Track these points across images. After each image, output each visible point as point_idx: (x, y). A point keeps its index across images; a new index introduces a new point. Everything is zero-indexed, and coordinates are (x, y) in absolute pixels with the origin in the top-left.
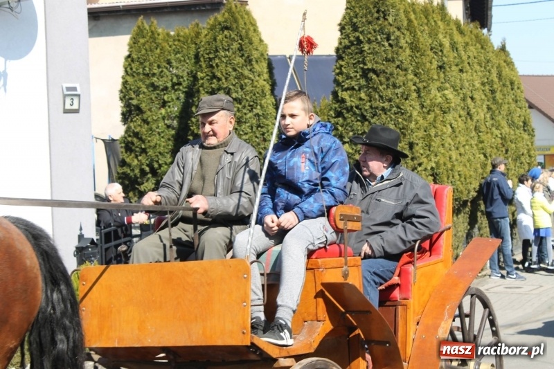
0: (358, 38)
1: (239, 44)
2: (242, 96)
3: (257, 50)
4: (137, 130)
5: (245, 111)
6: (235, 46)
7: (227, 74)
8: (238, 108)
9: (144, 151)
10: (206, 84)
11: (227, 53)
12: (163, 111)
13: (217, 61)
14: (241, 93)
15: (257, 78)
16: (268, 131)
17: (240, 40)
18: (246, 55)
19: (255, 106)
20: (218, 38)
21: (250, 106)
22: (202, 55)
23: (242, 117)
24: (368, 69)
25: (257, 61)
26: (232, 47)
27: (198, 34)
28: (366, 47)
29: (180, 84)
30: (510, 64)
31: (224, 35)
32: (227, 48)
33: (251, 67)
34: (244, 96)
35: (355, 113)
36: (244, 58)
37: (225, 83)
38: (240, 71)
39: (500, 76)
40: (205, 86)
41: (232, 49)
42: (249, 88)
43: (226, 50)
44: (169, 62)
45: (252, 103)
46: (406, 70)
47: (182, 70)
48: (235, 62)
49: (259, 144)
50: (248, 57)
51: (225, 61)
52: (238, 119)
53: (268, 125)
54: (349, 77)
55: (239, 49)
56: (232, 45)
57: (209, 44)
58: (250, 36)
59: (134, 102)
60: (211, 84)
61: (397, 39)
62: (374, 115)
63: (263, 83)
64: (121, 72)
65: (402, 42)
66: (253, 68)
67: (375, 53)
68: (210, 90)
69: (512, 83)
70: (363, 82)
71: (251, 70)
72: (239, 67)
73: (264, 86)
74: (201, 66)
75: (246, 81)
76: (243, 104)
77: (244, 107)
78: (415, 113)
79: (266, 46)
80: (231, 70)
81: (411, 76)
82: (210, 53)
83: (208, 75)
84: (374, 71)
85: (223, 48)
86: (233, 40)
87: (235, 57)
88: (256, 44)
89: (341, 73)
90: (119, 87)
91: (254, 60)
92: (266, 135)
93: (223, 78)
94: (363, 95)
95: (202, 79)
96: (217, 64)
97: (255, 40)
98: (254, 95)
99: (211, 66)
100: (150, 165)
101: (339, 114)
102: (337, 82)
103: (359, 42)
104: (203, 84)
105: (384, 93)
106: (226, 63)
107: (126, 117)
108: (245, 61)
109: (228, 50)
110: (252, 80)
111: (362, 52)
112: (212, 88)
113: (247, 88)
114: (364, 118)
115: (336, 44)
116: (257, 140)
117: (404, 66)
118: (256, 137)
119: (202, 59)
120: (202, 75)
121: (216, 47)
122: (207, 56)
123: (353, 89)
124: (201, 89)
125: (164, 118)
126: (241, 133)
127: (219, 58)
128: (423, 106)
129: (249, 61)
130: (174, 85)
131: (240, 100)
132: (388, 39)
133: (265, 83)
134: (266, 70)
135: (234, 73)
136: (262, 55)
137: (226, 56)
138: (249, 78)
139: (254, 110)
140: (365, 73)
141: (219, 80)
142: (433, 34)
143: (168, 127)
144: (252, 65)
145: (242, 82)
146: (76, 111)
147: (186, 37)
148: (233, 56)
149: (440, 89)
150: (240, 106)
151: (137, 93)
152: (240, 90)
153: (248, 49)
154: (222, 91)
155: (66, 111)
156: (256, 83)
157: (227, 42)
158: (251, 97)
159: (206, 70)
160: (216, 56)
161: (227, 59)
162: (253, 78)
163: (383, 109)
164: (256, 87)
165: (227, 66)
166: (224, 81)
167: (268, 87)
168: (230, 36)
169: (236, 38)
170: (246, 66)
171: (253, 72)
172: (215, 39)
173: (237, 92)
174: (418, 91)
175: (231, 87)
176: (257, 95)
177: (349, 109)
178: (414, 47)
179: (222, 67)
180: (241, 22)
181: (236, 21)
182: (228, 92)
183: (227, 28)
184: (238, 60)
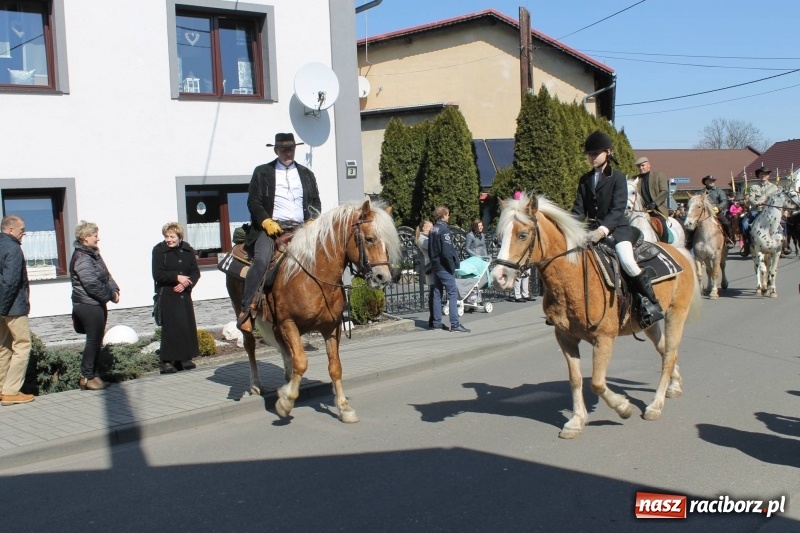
0: (529, 128)
1: (454, 133)
3: (465, 136)
4: (391, 188)
6: (451, 134)
7: (446, 152)
8: (454, 173)
9: (395, 201)
10: (434, 159)
11: (447, 139)
12: (406, 176)
13: (440, 144)
14: (456, 164)
15: (465, 154)
17: (455, 130)
18: (458, 140)
20: (441, 129)
22: (431, 140)
23: (456, 179)
24: (536, 148)
25: (465, 144)
27: (428, 127)
28: (534, 134)
29: (417, 159)
30: (627, 142)
31: (444, 127)
35: (527, 176)
36: (457, 142)
37: (445, 157)
38: (455, 150)
39: (620, 151)
41: (450, 136)
42: (460, 161)
43: (445, 137)
44: (410, 145)
46: (559, 147)
47: (418, 150)
48: (452, 144)
50: (460, 141)
54: (524, 153)
55: (454, 136)
57: (435, 134)
58: (461, 128)
59: (389, 171)
60: (437, 158)
61: (554, 128)
62: (540, 176)
63: (469, 157)
64: (381, 153)
65: (557, 129)
66: (463, 148)
67: (540, 137)
69: (628, 155)
70: (532, 155)
71: (461, 149)
72: (454, 147)
73: (470, 159)
74: (430, 147)
75: (459, 156)
78: (565, 175)
79: (471, 134)
80: (449, 149)
81: (563, 151)
82: (436, 139)
83: (434, 153)
84: (539, 148)
85: (444, 135)
86: (450, 130)
87: (452, 141)
88: (465, 132)
89: (519, 150)
90: (379, 161)
91: (463, 143)
93: (444, 155)
94: (532, 164)
95: (431, 155)
97: (464, 130)
98: (464, 165)
99: (437, 147)
100: (399, 210)
101: (518, 176)
102: (516, 156)
103: (530, 130)
104: (431, 158)
105: (546, 163)
106: (446, 145)
107: (383, 180)
108: (458, 144)
109: (447, 137)
110: (463, 156)
111: (531, 136)
112: (437, 161)
114: (533, 179)
115: (515, 132)
117: (558, 145)
119: (430, 143)
120: (431, 153)
121: (440, 135)
122: (433, 141)
123: (526, 160)
124: (430, 161)
125: (407, 181)
126: (456, 189)
127: (442, 142)
128: (570, 170)
129: (460, 144)
130: (413, 160)
131: (455, 168)
132: (548, 128)
134: (471, 149)
135: (451, 152)
136: (468, 139)
137: (446, 141)
138: (461, 154)
140: (534, 150)
141: (442, 156)
142: (577, 124)
143: (410, 186)
144: (462, 146)
145: (456, 157)
146: (355, 177)
147: (420, 129)
148: (450, 141)
149: (582, 159)
151: (390, 165)
152: (455, 162)
153: (459, 136)
154: (444, 163)
155: (348, 177)
156: (465, 157)
157: (446, 132)
159: (433, 150)
160: (440, 141)
162: (463, 154)
163: (545, 173)
164: (465, 160)
165: (446, 147)
167: (472, 160)
168: (448, 128)
169: (452, 129)
170: (459, 147)
171: (463, 151)
172: (439, 130)
173: (453, 163)
174: (567, 161)
175: (449, 160)
176: (466, 165)
177: (524, 173)
178: (565, 133)
179: (444, 148)
180: (455, 119)
181: (452, 119)
182: (447, 163)
183: (446, 123)
184: (454, 143)
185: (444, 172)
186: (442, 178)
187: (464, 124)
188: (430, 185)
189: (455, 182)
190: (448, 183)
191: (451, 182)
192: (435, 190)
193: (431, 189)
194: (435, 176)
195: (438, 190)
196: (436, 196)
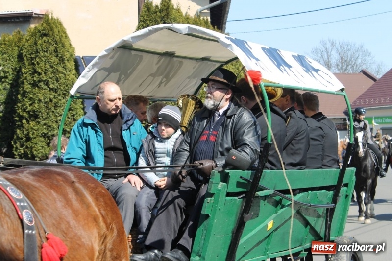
1: (55, 47)
2: (57, 86)
3: (68, 52)
5: (60, 98)
6: (52, 48)
7: (45, 70)
8: (55, 96)
10: (29, 78)
11: (46, 54)
13: (38, 60)
14: (57, 84)
15: (69, 73)
16: (77, 114)
17: (56, 44)
18: (60, 56)
19: (67, 94)
20: (38, 42)
21: (63, 94)
22: (26, 55)
23: (57, 103)
25: (68, 60)
26: (49, 49)
27: (20, 40)
29: (6, 77)
31: (43, 40)
32: (45, 50)
33: (64, 65)
34: (59, 87)
36: (58, 58)
37: (44, 77)
38: (56, 67)
40: (28, 79)
41: (49, 51)
42: (62, 81)
43: (44, 51)
45: (65, 92)
47: (8, 67)
48: (52, 61)
49: (70, 123)
50: (62, 57)
51: (44, 60)
52: (55, 104)
53: (76, 109)
55: (54, 51)
56: (50, 48)
57: (31, 47)
58: (63, 41)
60: (33, 77)
66: (65, 65)
68: (33, 82)
71: (63, 67)
72: (55, 65)
73: (74, 79)
74: (24, 64)
75: (61, 75)
76: (58, 92)
77: (59, 95)
79: (74, 49)
80: (49, 67)
82: (32, 54)
83: (30, 71)
85: (42, 50)
86: (50, 44)
87: (52, 57)
88: (67, 47)
91: (66, 59)
92: (76, 116)
93: (43, 73)
95: (26, 74)
96: (37, 62)
97: (66, 44)
98: (67, 86)
99: (33, 64)
104: (26, 77)
106: (45, 61)
108: (59, 60)
109: (46, 52)
110: (65, 75)
112: (34, 80)
113: (61, 81)
116: (69, 120)
118: (68, 118)
119: (25, 58)
120: (25, 70)
121: (37, 49)
122: (29, 56)
124: (25, 81)
126: (57, 114)
127: (40, 58)
129: (62, 60)
130: (1, 78)
131: (56, 90)
133: (74, 76)
134: (74, 67)
135: (51, 69)
136: (71, 55)
137: (44, 56)
138: (63, 73)
139: (66, 97)
141: (40, 74)
144: (64, 63)
145: (57, 76)
147: (10, 42)
148: (51, 56)
150: (56, 94)
152: (56, 82)
153: (61, 51)
154: (42, 83)
156: (68, 77)
157: (45, 45)
158: (64, 88)
159: (29, 67)
160: (37, 57)
161: (46, 58)
162: (65, 73)
164: (68, 80)
165: (45, 64)
166: (43, 75)
168: (48, 41)
169: (52, 43)
170: (60, 64)
171: (65, 69)
172: (36, 44)
173: (53, 83)
175: (49, 80)
176: (69, 86)
179: (42, 64)
180: (56, 30)
181: (52, 30)
182: (47, 84)
183: (45, 35)
184: (54, 59)
185: (43, 94)
186: (40, 101)
187: (66, 37)
188: (24, 110)
189: (56, 106)
190: (47, 107)
191: (51, 106)
192: (31, 116)
193: (25, 114)
194: (31, 99)
195: (34, 116)
196: (32, 124)
